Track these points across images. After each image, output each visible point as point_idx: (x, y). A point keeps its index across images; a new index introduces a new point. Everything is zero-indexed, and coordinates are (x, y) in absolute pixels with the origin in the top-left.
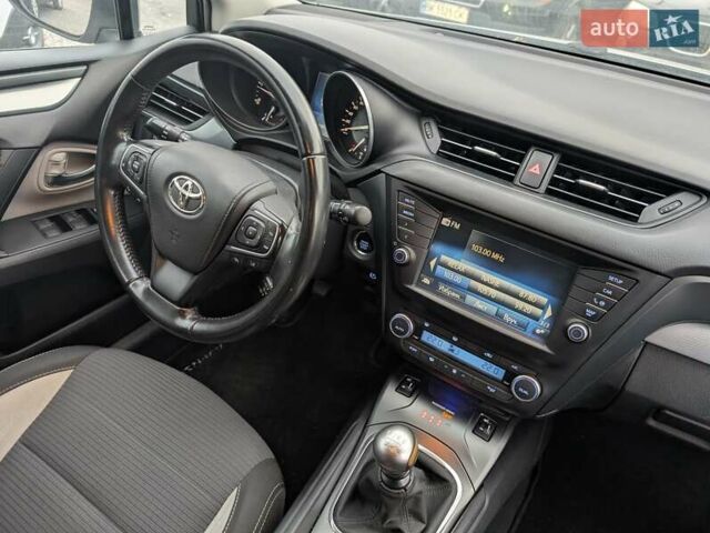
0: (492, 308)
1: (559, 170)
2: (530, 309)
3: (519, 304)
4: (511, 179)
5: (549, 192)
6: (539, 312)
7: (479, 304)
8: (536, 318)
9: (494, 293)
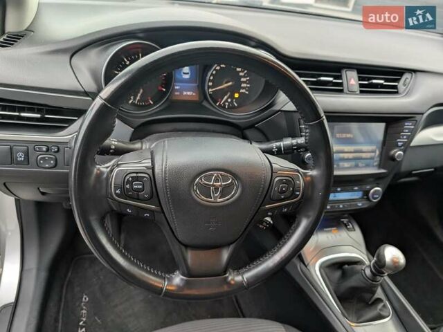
0: (353, 163)
1: (360, 79)
2: (369, 155)
3: (364, 155)
4: (341, 91)
5: (362, 92)
6: (373, 154)
7: (346, 165)
8: (372, 158)
9: (351, 156)
